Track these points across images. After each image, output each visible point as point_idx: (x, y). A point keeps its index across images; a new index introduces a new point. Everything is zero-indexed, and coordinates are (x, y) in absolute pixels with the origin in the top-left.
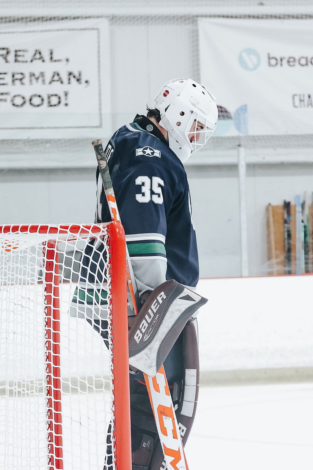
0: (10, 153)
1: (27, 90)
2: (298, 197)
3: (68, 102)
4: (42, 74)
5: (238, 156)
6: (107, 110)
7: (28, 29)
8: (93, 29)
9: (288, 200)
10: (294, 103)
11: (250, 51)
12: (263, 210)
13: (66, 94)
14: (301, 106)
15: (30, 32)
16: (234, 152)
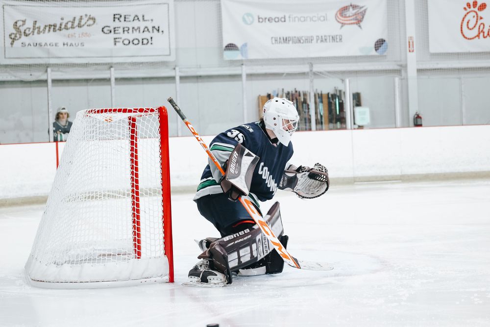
0: (121, 70)
1: (131, 36)
2: (274, 91)
3: (153, 42)
4: (139, 28)
5: (242, 70)
6: (173, 47)
7: (129, 4)
8: (164, 4)
9: (269, 93)
10: (272, 42)
11: (248, 15)
12: (256, 98)
13: (151, 38)
14: (275, 43)
15: (130, 5)
16: (240, 68)
